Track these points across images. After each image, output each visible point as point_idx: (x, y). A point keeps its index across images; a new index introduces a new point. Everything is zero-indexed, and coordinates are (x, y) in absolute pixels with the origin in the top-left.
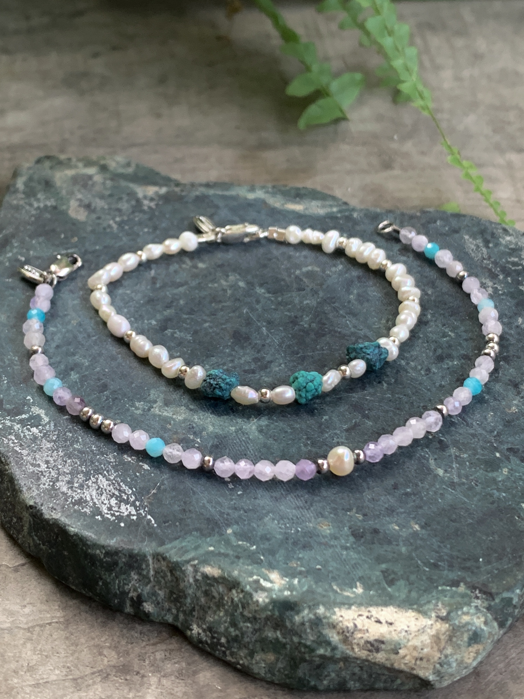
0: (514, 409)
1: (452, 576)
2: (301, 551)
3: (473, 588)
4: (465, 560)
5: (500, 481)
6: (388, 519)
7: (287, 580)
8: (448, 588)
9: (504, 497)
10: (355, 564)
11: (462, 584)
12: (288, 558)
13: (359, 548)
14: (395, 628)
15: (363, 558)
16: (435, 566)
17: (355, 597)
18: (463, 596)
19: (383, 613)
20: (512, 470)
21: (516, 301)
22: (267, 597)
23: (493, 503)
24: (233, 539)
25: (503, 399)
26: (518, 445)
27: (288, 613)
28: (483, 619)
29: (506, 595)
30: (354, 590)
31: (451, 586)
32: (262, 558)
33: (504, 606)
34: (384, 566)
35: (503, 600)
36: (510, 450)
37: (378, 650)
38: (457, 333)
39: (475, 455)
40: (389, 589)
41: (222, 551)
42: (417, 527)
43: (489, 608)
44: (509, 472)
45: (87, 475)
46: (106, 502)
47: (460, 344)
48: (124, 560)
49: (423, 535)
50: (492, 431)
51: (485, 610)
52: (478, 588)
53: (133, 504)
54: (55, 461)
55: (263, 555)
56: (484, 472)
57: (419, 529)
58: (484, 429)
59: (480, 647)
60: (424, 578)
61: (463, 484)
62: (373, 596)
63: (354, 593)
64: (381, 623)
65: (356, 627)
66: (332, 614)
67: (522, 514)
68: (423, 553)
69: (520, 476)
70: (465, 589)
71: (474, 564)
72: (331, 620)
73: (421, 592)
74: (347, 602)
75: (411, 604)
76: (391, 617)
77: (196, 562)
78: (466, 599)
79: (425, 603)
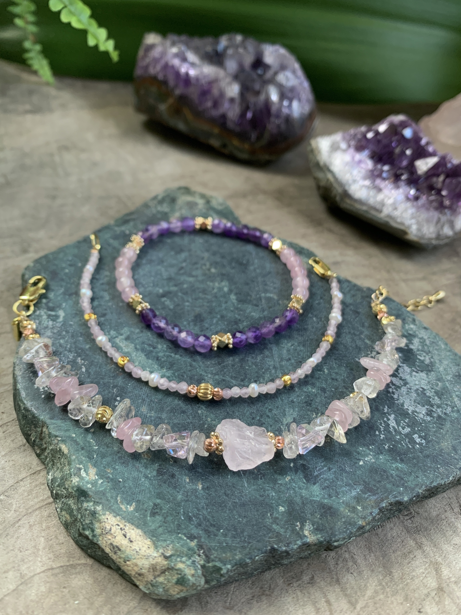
1: (195, 531)
2: (120, 464)
3: (200, 547)
4: (211, 525)
5: (279, 484)
7: (97, 478)
8: (185, 538)
9: (272, 496)
10: (143, 490)
11: (196, 541)
12: (108, 464)
13: (154, 482)
14: (131, 546)
15: (151, 489)
16: (189, 518)
17: (125, 511)
18: (190, 549)
19: (132, 531)
20: (293, 480)
22: (78, 482)
23: (262, 496)
24: (89, 436)
27: (83, 498)
28: (193, 572)
29: (218, 564)
30: (129, 506)
31: (188, 538)
32: (95, 456)
33: (214, 570)
34: (158, 501)
35: (215, 566)
36: (303, 465)
37: (115, 553)
38: (330, 372)
40: (149, 518)
41: (78, 440)
42: (200, 487)
43: (203, 566)
44: (289, 481)
47: (326, 380)
48: (30, 416)
49: (200, 494)
51: (199, 566)
52: (203, 549)
55: (97, 455)
56: (274, 472)
57: (200, 489)
59: (184, 589)
60: (176, 523)
61: (253, 473)
62: (136, 517)
63: (126, 508)
64: (126, 537)
65: (110, 531)
66: (103, 514)
67: (274, 514)
68: (189, 506)
69: (295, 487)
70: (195, 545)
71: (215, 531)
72: (100, 518)
73: (166, 531)
74: (117, 512)
75: (153, 536)
76: (134, 537)
77: (60, 439)
78: (190, 552)
79: (162, 540)
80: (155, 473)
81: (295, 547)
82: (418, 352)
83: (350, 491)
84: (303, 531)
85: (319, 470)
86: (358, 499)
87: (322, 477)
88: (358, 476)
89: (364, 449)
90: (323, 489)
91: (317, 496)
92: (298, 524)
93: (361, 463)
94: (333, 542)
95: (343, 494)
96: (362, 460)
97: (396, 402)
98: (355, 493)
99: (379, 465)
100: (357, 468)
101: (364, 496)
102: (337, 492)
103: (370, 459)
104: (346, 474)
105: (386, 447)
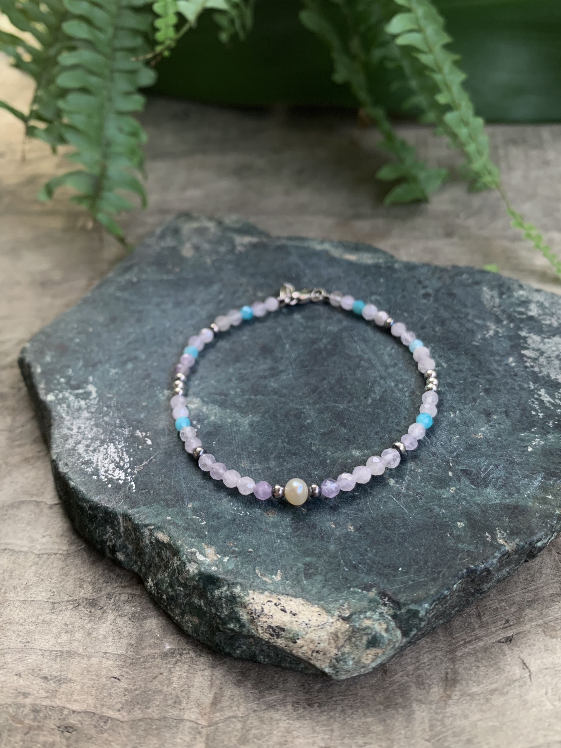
0: (480, 435)
1: (367, 579)
2: (242, 533)
3: (383, 594)
4: (385, 567)
5: (445, 498)
6: (328, 517)
7: (220, 557)
8: (360, 591)
9: (443, 513)
10: (283, 553)
11: (374, 589)
12: (228, 537)
13: (292, 539)
14: (297, 620)
15: (293, 549)
16: (355, 567)
17: (272, 583)
18: (371, 601)
19: (291, 603)
20: (459, 489)
21: (512, 343)
22: (196, 569)
23: (431, 517)
24: (190, 512)
25: (473, 425)
26: (473, 467)
27: (211, 587)
28: (384, 626)
29: (413, 607)
30: (274, 576)
31: (363, 589)
32: (207, 533)
33: (410, 617)
34: (308, 559)
35: (409, 611)
36: (464, 471)
37: (278, 636)
38: (450, 365)
39: (429, 471)
40: (305, 582)
41: (177, 521)
42: (352, 529)
43: (394, 617)
44: (455, 491)
45: (103, 442)
46: (106, 465)
47: (449, 375)
48: (101, 515)
49: (354, 537)
50: (452, 452)
51: (390, 618)
52: (388, 595)
53: (125, 471)
54: (85, 428)
55: (209, 531)
56: (432, 488)
57: (353, 531)
58: (446, 449)
59: (380, 651)
60: (341, 577)
61: (409, 496)
62: (288, 585)
63: (272, 579)
64: (285, 612)
65: (263, 611)
66: (246, 595)
67: (455, 532)
68: (349, 554)
69: (465, 496)
70: (376, 595)
71: (393, 572)
72: (243, 601)
73: (333, 590)
74: (263, 587)
75: (320, 600)
76: (297, 609)
77: (153, 527)
78: (372, 605)
79: (333, 602)
80: (289, 530)
81: (495, 561)
82: (541, 318)
83: (531, 482)
84: (497, 541)
85: (485, 469)
86: (544, 488)
87: (491, 476)
88: (533, 464)
89: (526, 434)
90: (499, 489)
91: (495, 498)
92: (487, 534)
93: (530, 449)
94: (536, 543)
95: (525, 488)
96: (530, 446)
97: (539, 375)
98: (538, 483)
99: (551, 446)
100: (528, 455)
101: (548, 482)
102: (516, 488)
103: (537, 442)
104: (519, 466)
105: (551, 424)
